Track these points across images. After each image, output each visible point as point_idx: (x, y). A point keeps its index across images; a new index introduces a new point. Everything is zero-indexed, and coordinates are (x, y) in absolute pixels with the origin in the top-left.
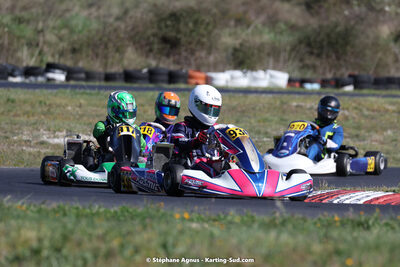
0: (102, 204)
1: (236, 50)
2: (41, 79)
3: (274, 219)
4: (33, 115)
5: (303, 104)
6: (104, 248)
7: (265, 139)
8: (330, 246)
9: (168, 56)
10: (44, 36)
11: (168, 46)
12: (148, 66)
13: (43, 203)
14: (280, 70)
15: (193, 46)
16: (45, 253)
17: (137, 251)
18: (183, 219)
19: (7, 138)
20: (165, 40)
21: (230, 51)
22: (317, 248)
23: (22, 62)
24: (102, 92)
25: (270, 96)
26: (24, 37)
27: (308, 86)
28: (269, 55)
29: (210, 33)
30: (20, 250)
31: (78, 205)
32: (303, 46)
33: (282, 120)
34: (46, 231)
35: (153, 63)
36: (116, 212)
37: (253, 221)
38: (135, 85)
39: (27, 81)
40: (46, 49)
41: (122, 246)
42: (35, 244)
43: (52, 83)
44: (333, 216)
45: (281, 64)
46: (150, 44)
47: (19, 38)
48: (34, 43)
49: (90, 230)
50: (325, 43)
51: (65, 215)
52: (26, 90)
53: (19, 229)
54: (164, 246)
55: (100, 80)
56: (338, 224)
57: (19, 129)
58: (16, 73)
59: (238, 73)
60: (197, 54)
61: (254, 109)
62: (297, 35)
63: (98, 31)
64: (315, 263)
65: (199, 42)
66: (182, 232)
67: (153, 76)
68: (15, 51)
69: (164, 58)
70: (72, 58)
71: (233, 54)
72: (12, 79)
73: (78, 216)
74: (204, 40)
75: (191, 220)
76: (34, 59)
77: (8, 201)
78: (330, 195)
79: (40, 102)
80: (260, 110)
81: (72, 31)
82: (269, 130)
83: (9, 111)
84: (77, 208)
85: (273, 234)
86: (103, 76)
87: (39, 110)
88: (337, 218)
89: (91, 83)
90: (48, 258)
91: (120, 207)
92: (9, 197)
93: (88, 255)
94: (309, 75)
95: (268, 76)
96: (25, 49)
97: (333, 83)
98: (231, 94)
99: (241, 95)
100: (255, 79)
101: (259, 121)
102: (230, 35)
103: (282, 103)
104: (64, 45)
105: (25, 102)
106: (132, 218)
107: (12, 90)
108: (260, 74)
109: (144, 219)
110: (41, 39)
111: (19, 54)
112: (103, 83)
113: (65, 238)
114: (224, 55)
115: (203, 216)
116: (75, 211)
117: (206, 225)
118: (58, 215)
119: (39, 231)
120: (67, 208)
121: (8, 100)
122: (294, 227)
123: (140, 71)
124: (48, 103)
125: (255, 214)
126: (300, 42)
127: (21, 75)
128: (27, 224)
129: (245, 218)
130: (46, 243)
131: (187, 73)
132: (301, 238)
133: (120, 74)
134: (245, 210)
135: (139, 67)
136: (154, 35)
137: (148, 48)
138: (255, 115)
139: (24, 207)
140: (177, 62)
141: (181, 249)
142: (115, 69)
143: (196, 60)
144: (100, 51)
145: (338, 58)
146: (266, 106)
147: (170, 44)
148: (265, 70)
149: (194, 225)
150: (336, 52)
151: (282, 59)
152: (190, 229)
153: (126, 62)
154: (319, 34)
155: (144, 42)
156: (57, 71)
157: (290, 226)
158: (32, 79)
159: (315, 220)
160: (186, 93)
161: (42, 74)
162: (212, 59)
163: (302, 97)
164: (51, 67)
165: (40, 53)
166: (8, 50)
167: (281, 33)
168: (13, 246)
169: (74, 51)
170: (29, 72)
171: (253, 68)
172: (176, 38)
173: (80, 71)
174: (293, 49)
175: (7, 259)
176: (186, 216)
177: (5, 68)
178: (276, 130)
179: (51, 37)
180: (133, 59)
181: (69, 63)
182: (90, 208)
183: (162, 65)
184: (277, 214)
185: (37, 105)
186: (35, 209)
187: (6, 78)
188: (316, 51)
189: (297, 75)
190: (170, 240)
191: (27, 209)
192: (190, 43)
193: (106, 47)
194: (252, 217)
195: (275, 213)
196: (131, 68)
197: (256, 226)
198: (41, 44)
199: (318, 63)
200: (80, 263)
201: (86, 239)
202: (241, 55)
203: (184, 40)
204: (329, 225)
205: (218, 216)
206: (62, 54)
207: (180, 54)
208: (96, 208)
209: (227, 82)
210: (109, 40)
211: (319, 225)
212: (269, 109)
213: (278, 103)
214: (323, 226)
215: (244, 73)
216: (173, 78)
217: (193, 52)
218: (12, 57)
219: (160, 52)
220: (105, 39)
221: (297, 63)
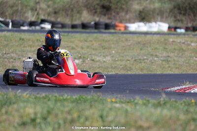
0: (69, 94)
1: (141, 12)
2: (38, 28)
3: (160, 102)
4: (33, 47)
5: (176, 40)
6: (69, 117)
7: (156, 59)
8: (189, 116)
9: (105, 15)
10: (39, 5)
11: (105, 10)
12: (94, 21)
13: (38, 94)
14: (164, 22)
15: (118, 10)
16: (38, 120)
17: (87, 119)
18: (112, 101)
19: (20, 59)
20: (103, 7)
21: (138, 12)
22: (182, 117)
23: (28, 19)
24: (70, 34)
25: (159, 36)
26: (29, 6)
27: (179, 31)
28: (158, 14)
29: (127, 3)
30: (25, 119)
31: (56, 94)
32: (176, 9)
33: (165, 48)
34: (39, 109)
35: (97, 19)
36: (76, 99)
37: (149, 103)
38: (88, 31)
39: (31, 29)
40: (40, 12)
41: (79, 117)
42: (32, 116)
43: (43, 29)
44: (191, 100)
45: (164, 19)
46: (95, 9)
47: (26, 6)
48: (34, 9)
49: (62, 108)
50: (188, 8)
51: (49, 100)
52: (29, 34)
53: (25, 107)
54: (101, 117)
55: (69, 28)
56: (194, 104)
57: (26, 54)
58: (25, 24)
59: (142, 24)
60: (120, 14)
61: (150, 43)
62: (173, 3)
63: (68, 2)
64: (181, 125)
65: (121, 8)
66: (111, 109)
67: (97, 26)
68: (25, 13)
69: (103, 16)
70: (54, 17)
71: (139, 14)
72: (23, 28)
73: (56, 101)
74: (124, 7)
75: (116, 102)
76: (34, 17)
77: (19, 93)
78: (190, 88)
79: (37, 40)
80: (153, 43)
81: (54, 3)
82: (158, 54)
83: (21, 45)
84: (56, 97)
85: (159, 110)
86: (70, 26)
87: (37, 44)
88: (193, 101)
89: (64, 30)
90: (40, 123)
91: (79, 96)
92: (20, 91)
93: (61, 122)
94: (179, 25)
95: (157, 25)
96: (30, 12)
97: (192, 29)
98: (138, 35)
99: (143, 35)
100: (151, 27)
101: (152, 49)
102: (138, 4)
103: (165, 40)
104: (50, 10)
105: (29, 40)
106: (85, 102)
107: (22, 33)
108: (153, 24)
109: (91, 102)
110: (38, 6)
111: (26, 15)
112: (71, 30)
113: (49, 113)
114: (134, 14)
115: (122, 100)
116: (54, 98)
117: (124, 105)
118: (45, 100)
119: (35, 108)
120: (50, 96)
121: (20, 39)
122: (171, 106)
123: (90, 23)
124: (41, 40)
125: (150, 99)
126: (175, 7)
127: (27, 26)
128: (29, 105)
129: (145, 101)
130: (39, 115)
131: (115, 24)
132: (173, 112)
133: (79, 25)
134: (144, 97)
135: (89, 21)
136: (98, 4)
137: (94, 11)
138: (150, 46)
139: (28, 96)
140: (109, 18)
141: (110, 118)
142: (77, 22)
143: (119, 17)
144: (69, 13)
145: (194, 16)
146: (157, 41)
147: (106, 9)
148: (156, 22)
149: (118, 105)
150: (194, 13)
151: (165, 16)
152: (115, 107)
153: (83, 19)
154: (184, 3)
155: (92, 8)
156: (47, 23)
157: (168, 105)
158: (33, 28)
159: (182, 102)
160: (114, 35)
161: (39, 25)
162: (128, 16)
163: (175, 36)
164: (43, 21)
165: (38, 14)
166: (21, 13)
167: (165, 3)
168: (21, 117)
169: (55, 13)
170: (31, 24)
171: (149, 21)
172: (109, 6)
173: (59, 23)
174: (171, 11)
175: (18, 124)
176: (114, 100)
177: (19, 22)
178: (161, 54)
179: (43, 5)
180: (86, 17)
181: (53, 19)
182: (62, 96)
183: (102, 20)
184: (162, 99)
185: (36, 41)
186: (33, 97)
187: (19, 27)
188: (183, 12)
189: (173, 25)
190: (105, 114)
191: (29, 97)
192: (116, 8)
193: (72, 10)
194: (148, 101)
195: (160, 98)
196: (85, 21)
197: (150, 105)
198: (38, 9)
199: (184, 18)
200: (56, 126)
201: (59, 113)
202: (143, 14)
203: (113, 7)
204: (189, 105)
205: (130, 100)
206: (49, 14)
207: (111, 14)
208: (65, 96)
209: (136, 28)
210: (74, 7)
211: (183, 104)
212: (158, 43)
213: (163, 39)
214: (186, 105)
215: (145, 24)
216: (107, 26)
217: (118, 13)
218: (23, 16)
219: (101, 13)
220: (72, 6)
221: (173, 19)
